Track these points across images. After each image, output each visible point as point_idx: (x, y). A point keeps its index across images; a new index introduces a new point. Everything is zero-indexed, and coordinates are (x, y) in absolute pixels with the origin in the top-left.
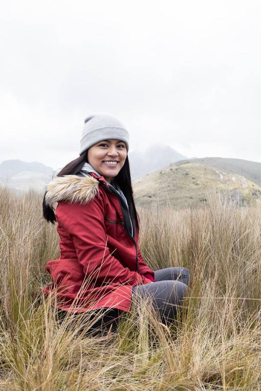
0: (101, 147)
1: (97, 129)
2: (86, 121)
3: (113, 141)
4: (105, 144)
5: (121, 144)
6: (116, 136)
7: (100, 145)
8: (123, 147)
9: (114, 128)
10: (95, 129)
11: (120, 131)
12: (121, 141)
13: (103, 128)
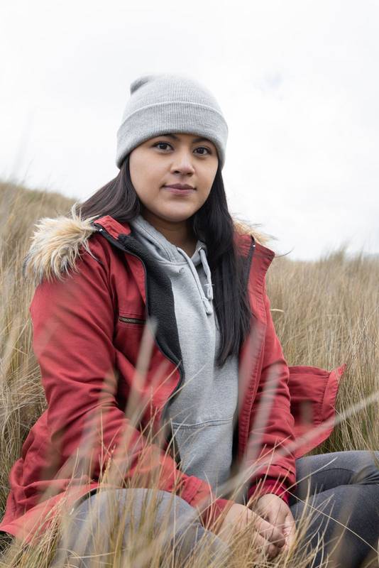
0: (158, 150)
1: (150, 108)
2: (135, 88)
3: (183, 138)
4: (165, 142)
5: (206, 147)
6: (190, 126)
7: (155, 145)
8: (209, 152)
9: (188, 106)
10: (146, 107)
11: (202, 114)
12: (203, 139)
13: (163, 106)
